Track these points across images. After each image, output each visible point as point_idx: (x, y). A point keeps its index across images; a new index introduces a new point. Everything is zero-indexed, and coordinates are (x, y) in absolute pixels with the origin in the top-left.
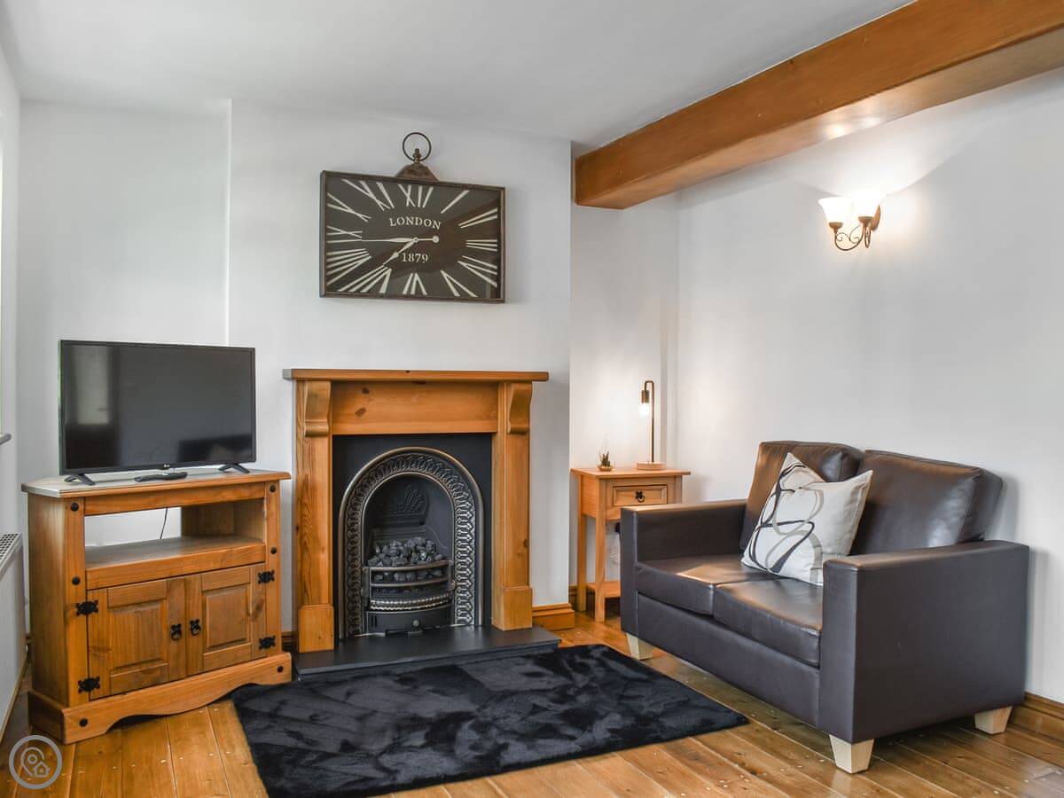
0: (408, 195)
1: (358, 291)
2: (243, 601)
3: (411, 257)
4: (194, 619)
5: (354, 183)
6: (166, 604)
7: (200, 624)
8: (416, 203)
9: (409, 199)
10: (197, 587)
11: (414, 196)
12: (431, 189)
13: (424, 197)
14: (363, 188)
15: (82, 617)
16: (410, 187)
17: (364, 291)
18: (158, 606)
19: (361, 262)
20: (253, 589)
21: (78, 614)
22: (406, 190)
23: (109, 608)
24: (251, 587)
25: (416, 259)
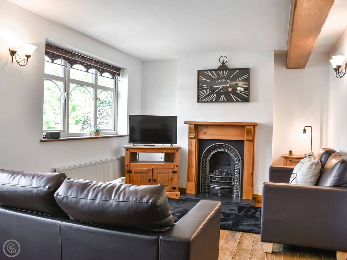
0: (221, 74)
1: (207, 101)
2: (168, 177)
3: (222, 91)
4: (155, 179)
5: (206, 72)
6: (147, 174)
7: (156, 180)
8: (223, 75)
9: (221, 75)
10: (156, 172)
11: (223, 74)
12: (228, 71)
13: (225, 73)
14: (208, 73)
15: (128, 174)
16: (221, 71)
17: (209, 101)
18: (146, 174)
19: (208, 93)
20: (171, 175)
21: (127, 173)
22: (221, 72)
23: (134, 173)
24: (170, 174)
25: (223, 91)
